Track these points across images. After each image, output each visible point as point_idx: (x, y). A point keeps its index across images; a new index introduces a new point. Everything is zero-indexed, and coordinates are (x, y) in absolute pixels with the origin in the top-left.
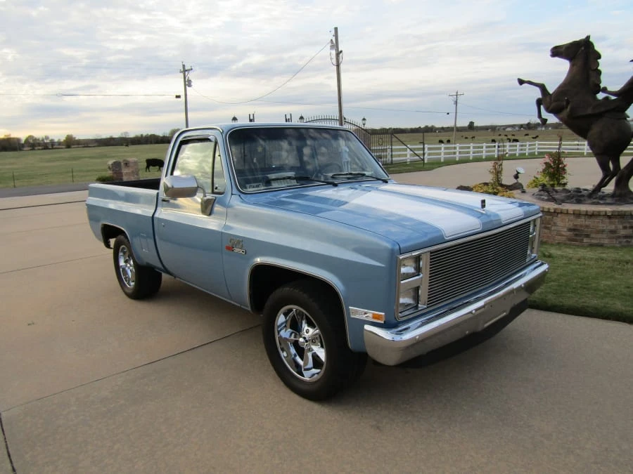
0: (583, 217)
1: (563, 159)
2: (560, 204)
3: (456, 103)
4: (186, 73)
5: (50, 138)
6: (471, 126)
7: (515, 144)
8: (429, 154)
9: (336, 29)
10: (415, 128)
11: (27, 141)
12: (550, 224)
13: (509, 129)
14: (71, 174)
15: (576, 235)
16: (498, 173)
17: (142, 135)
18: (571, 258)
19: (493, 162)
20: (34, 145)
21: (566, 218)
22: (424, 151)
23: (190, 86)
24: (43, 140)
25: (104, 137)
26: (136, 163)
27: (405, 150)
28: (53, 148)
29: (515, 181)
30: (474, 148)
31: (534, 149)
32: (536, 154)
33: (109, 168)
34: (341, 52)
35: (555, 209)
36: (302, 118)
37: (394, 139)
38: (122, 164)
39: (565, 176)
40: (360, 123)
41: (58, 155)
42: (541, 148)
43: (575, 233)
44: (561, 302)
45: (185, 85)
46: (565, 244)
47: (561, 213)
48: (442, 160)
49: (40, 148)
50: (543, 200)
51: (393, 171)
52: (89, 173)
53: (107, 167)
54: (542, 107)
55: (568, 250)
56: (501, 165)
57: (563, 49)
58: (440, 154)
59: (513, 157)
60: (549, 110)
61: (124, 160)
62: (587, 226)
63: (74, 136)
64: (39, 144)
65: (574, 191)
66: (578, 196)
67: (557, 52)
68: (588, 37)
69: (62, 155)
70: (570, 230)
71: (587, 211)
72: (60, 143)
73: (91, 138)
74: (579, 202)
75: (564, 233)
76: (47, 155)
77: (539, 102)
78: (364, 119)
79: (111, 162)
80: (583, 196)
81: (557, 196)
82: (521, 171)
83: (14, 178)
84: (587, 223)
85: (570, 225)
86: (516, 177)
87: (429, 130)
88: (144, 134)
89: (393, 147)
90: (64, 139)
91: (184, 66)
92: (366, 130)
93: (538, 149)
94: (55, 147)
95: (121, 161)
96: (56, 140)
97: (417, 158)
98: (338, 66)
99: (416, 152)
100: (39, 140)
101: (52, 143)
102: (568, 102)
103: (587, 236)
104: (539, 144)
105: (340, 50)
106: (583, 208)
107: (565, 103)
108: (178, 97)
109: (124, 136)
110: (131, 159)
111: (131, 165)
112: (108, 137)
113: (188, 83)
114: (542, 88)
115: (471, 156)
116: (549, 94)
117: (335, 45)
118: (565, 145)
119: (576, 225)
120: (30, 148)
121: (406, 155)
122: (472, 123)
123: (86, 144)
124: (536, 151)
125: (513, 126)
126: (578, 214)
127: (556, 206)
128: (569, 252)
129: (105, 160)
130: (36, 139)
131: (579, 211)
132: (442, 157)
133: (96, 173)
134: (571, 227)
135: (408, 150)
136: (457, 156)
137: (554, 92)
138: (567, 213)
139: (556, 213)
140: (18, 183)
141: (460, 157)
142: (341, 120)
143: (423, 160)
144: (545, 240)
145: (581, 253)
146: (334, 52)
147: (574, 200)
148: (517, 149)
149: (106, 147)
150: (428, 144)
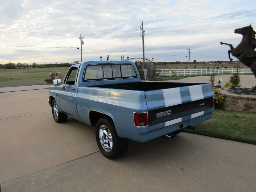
0: (250, 100)
1: (239, 76)
2: (240, 95)
3: (189, 52)
4: (82, 39)
5: (27, 64)
6: (195, 62)
7: (218, 69)
8: (179, 73)
9: (142, 22)
10: (172, 62)
11: (18, 65)
12: (235, 103)
13: (210, 63)
14: (34, 78)
15: (247, 108)
16: (213, 81)
17: (63, 63)
18: (247, 118)
19: (210, 76)
20: (20, 66)
21: (243, 101)
22: (177, 71)
23: (83, 44)
24: (24, 65)
25: (48, 64)
26: (60, 74)
27: (170, 71)
28: (27, 68)
29: (219, 84)
30: (197, 70)
31: (222, 71)
32: (223, 73)
33: (50, 76)
34: (144, 31)
35: (238, 97)
36: (128, 57)
37: (165, 66)
38: (55, 74)
39: (239, 82)
40: (151, 60)
41: (29, 71)
42: (225, 71)
43: (247, 107)
44: (248, 138)
45: (81, 44)
46: (242, 112)
47: (241, 98)
48: (184, 75)
49: (23, 68)
50: (232, 92)
51: (165, 79)
52: (42, 78)
53: (49, 76)
54: (231, 54)
55: (244, 114)
56: (214, 78)
57: (240, 30)
58: (183, 73)
59: (217, 74)
60: (234, 55)
61: (56, 73)
62: (252, 104)
63: (36, 63)
64: (22, 66)
65: (245, 89)
66: (246, 91)
67: (237, 31)
68: (251, 25)
69: (31, 71)
70: (244, 106)
71: (252, 98)
72: (30, 66)
73: (43, 64)
74: (248, 94)
75: (241, 107)
76: (26, 70)
77: (229, 52)
78: (153, 58)
79: (50, 74)
80: (249, 91)
81: (238, 91)
82: (221, 80)
83: (12, 79)
84: (252, 103)
85: (245, 103)
86: (219, 83)
87: (178, 63)
88: (64, 63)
89: (165, 70)
90: (32, 64)
91: (81, 36)
92: (154, 63)
93: (224, 71)
94: (28, 67)
95: (55, 73)
96: (29, 65)
97: (175, 74)
98: (143, 37)
99: (174, 72)
100: (22, 64)
101: (28, 66)
102: (242, 52)
103: (252, 108)
104: (224, 70)
105: (144, 30)
106: (250, 96)
107: (241, 52)
108: (78, 48)
109: (56, 64)
110: (59, 73)
111: (59, 75)
112: (50, 64)
113: (82, 43)
114: (231, 46)
115: (196, 74)
116: (234, 48)
117: (142, 29)
118: (239, 70)
119: (247, 104)
120: (18, 68)
121: (169, 73)
122: (195, 61)
123: (41, 66)
124: (223, 72)
125: (212, 62)
126: (248, 99)
127: (238, 95)
128: (245, 115)
129: (48, 73)
130: (21, 64)
131: (249, 98)
132: (184, 74)
133: (45, 78)
134: (245, 104)
135: (171, 71)
136: (190, 74)
137: (236, 48)
138: (243, 98)
139: (238, 98)
140: (13, 81)
141: (191, 74)
142: (144, 58)
143: (177, 75)
144: (233, 110)
145: (251, 116)
146: (141, 31)
147: (245, 93)
148: (219, 71)
149: (48, 68)
150: (179, 69)
